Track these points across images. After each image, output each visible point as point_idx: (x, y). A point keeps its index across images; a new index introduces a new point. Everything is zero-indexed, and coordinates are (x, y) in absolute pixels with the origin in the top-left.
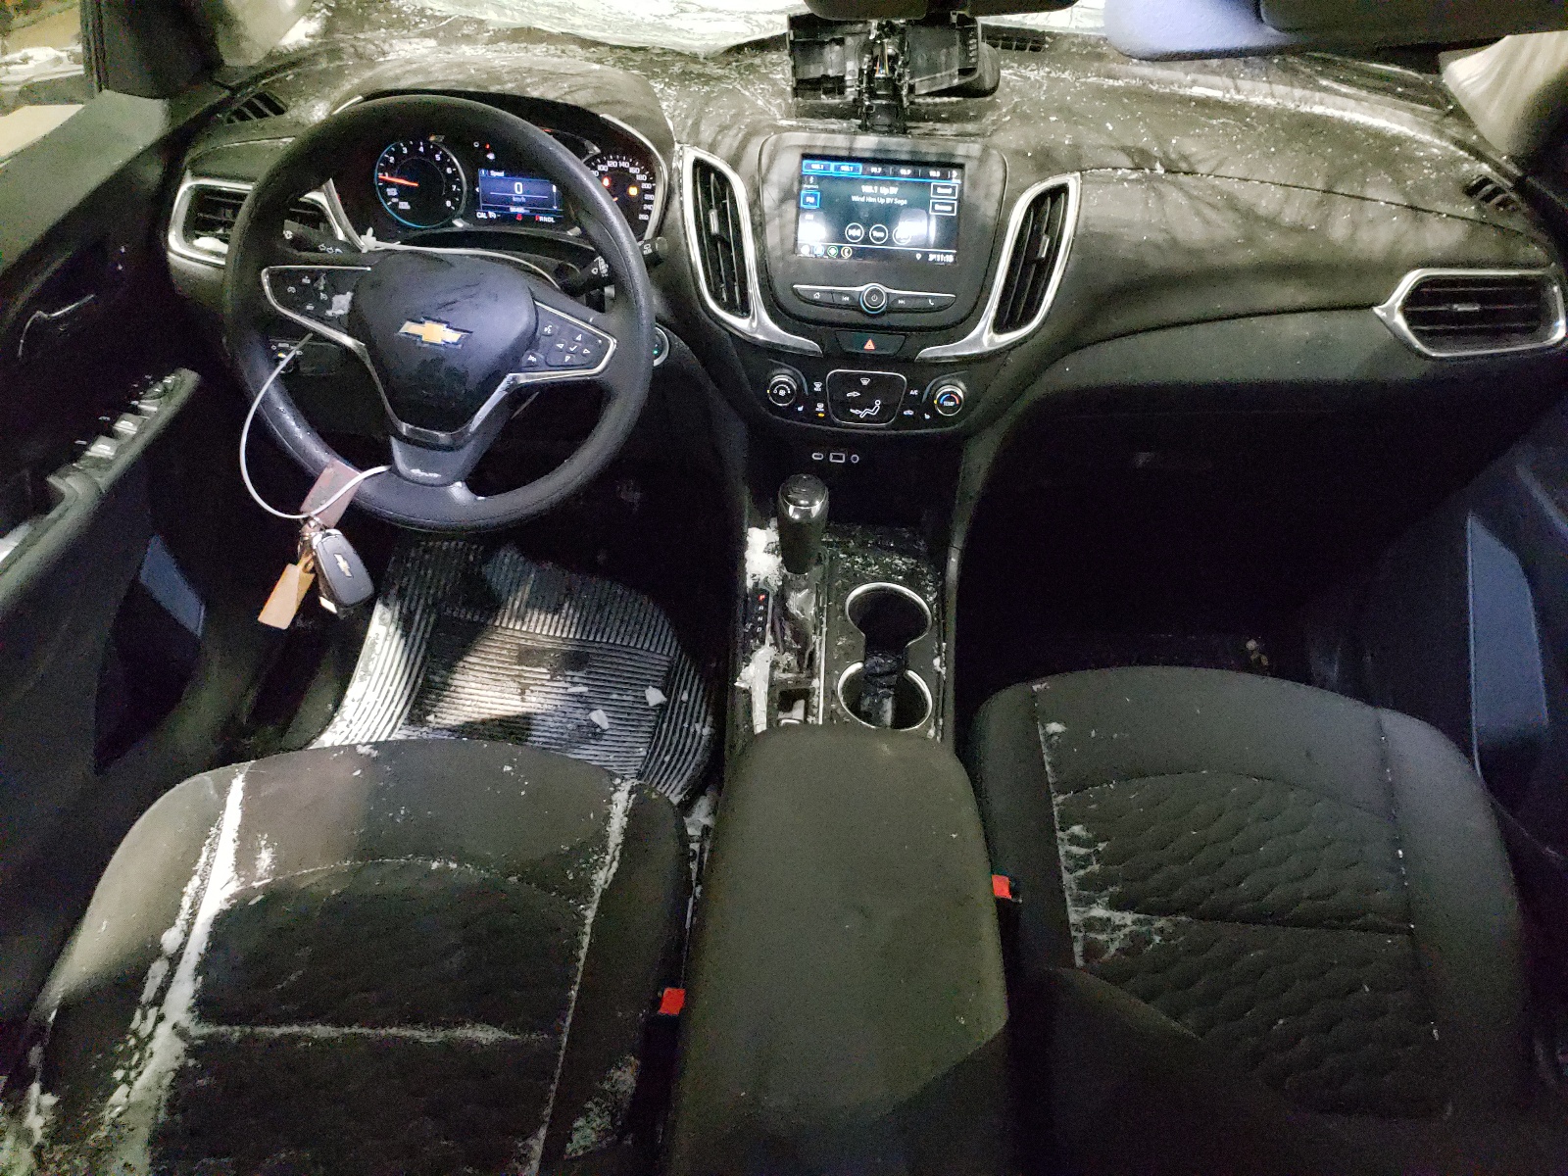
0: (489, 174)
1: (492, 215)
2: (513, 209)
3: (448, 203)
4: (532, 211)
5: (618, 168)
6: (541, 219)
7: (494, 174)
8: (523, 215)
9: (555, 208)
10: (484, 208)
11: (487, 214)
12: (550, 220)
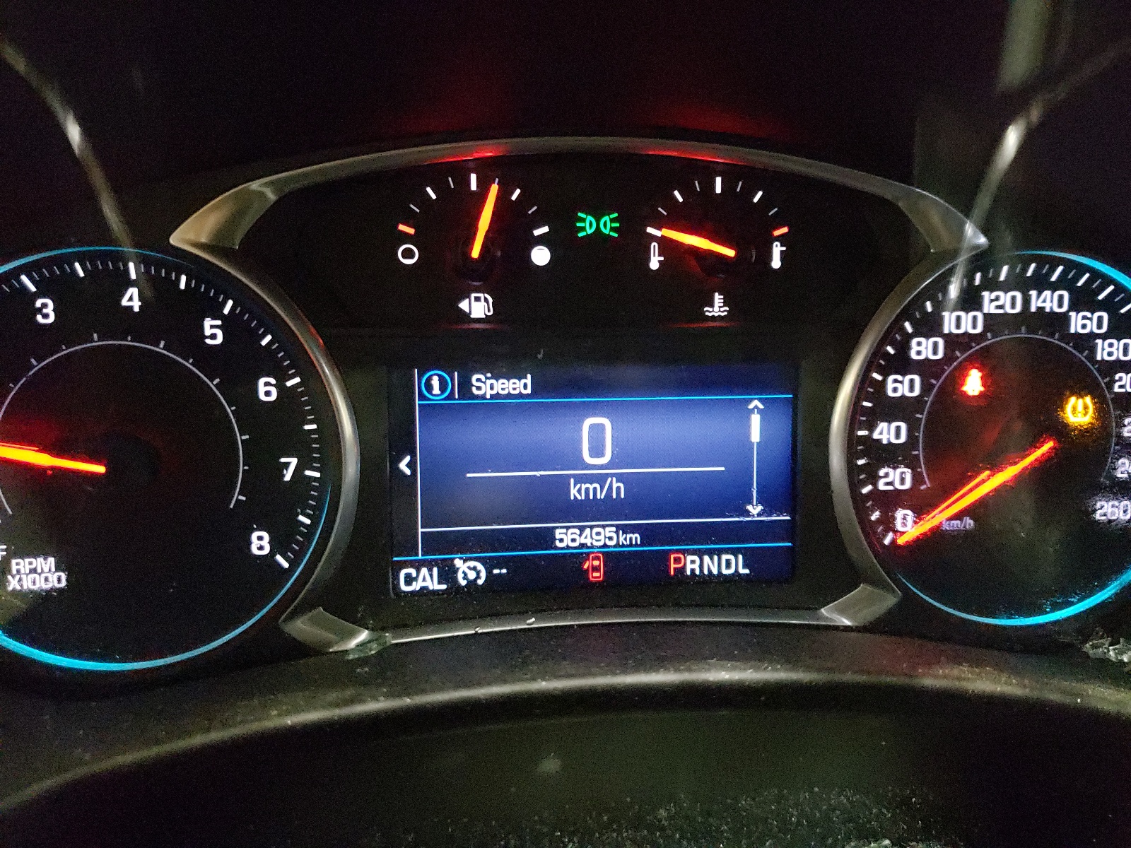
0: (465, 386)
1: (468, 570)
2: (567, 537)
3: (260, 543)
4: (649, 535)
5: (1028, 318)
6: (692, 564)
7: (485, 386)
8: (613, 558)
9: (755, 509)
10: (433, 543)
11: (448, 573)
12: (732, 565)
